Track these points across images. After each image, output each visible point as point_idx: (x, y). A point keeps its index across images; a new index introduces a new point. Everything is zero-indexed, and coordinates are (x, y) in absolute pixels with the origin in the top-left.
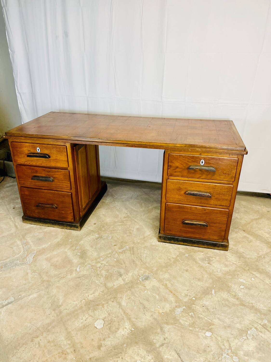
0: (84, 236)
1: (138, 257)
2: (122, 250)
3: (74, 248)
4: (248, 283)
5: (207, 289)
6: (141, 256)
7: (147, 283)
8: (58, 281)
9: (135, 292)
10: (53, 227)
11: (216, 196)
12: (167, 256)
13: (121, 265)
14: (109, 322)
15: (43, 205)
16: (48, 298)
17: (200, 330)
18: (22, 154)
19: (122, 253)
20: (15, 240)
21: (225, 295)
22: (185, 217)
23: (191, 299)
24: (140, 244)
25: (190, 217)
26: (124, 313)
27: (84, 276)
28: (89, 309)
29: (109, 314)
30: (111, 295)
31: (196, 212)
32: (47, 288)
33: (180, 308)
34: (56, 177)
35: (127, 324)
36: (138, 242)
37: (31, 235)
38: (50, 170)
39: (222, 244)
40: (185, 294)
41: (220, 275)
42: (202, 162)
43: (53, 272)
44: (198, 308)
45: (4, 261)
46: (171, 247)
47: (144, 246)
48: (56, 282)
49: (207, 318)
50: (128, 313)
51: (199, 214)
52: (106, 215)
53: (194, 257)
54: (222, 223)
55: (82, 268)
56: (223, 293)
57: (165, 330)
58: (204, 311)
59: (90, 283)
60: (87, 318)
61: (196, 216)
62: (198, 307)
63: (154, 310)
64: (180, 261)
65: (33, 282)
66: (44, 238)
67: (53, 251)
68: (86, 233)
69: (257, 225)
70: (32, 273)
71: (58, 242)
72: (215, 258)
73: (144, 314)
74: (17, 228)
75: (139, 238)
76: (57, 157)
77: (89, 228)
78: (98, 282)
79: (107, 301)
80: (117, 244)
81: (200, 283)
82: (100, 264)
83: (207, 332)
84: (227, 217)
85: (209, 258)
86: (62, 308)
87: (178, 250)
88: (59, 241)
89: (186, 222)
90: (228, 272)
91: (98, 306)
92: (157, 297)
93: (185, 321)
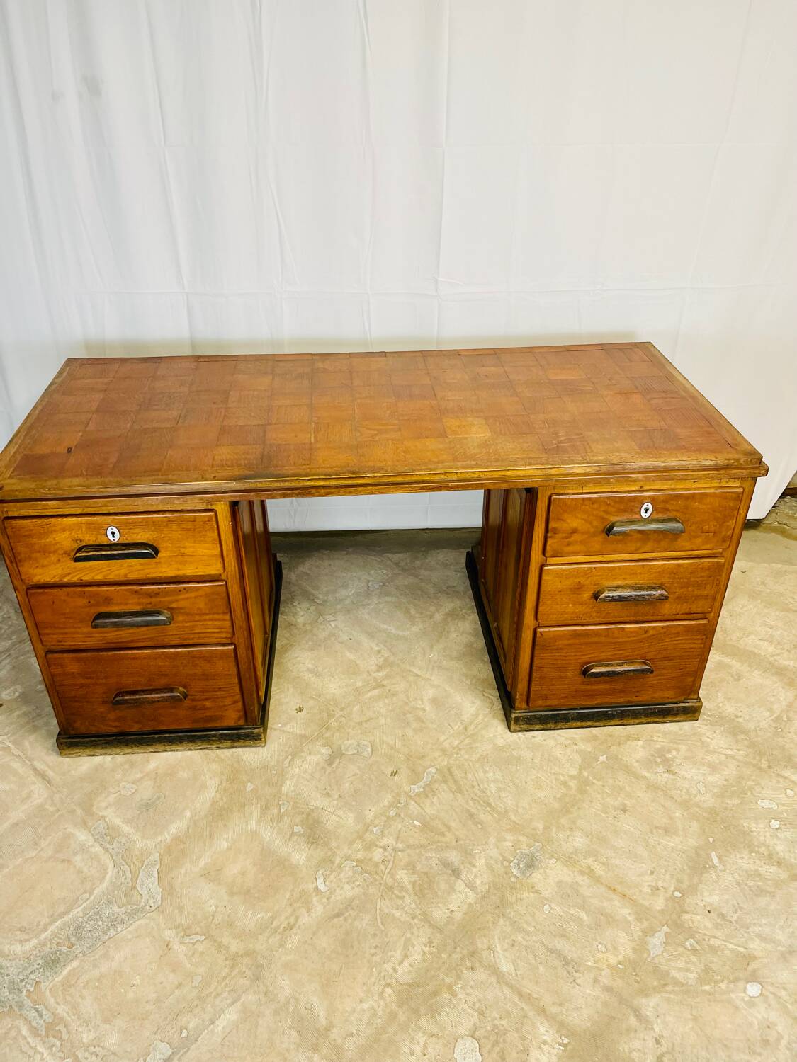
0: (287, 762)
1: (476, 798)
2: (422, 783)
3: (275, 811)
4: (785, 808)
5: (697, 853)
6: (484, 792)
7: (537, 877)
8: (281, 946)
9: (521, 919)
10: (172, 750)
11: (679, 592)
12: (554, 774)
13: (440, 838)
14: (492, 1038)
15: (137, 697)
16: (276, 1012)
17: (732, 986)
18: (51, 555)
19: (427, 796)
20: (65, 829)
21: (745, 861)
22: (589, 656)
23: (671, 897)
24: (463, 752)
25: (606, 654)
26: (520, 995)
27: (349, 904)
28: (416, 1011)
29: (481, 1013)
30: (458, 949)
31: (621, 640)
32: (256, 978)
33: (657, 935)
34: (181, 608)
35: (542, 1030)
36: (454, 748)
37: (112, 798)
38: (158, 591)
39: (685, 707)
40: (649, 886)
41: (708, 800)
42: (646, 511)
43: (249, 918)
44: (699, 921)
45: (67, 918)
46: (551, 743)
47: (478, 755)
48: (277, 951)
49: (731, 943)
50: (529, 994)
51: (632, 642)
52: (320, 669)
53: (624, 758)
55: (332, 877)
56: (738, 856)
57: (648, 1013)
58: (717, 926)
59: (380, 924)
60: (425, 1047)
61: (620, 650)
62: (699, 917)
63: (595, 962)
64: (595, 781)
65: (202, 970)
66: (159, 798)
67: (212, 836)
68: (287, 749)
69: (733, 620)
70: (183, 937)
71: (214, 803)
72: (678, 750)
73: (574, 981)
74: (49, 782)
75: (452, 731)
76: (184, 548)
77: (288, 728)
78: (402, 916)
79: (457, 972)
80: (399, 769)
81: (672, 842)
82: (381, 850)
83: (749, 986)
84: (702, 639)
85: (661, 752)
86: (336, 1034)
87: (575, 747)
88: (216, 796)
89: (596, 670)
90: (724, 785)
91: (437, 998)
92: (584, 916)
93: (684, 969)
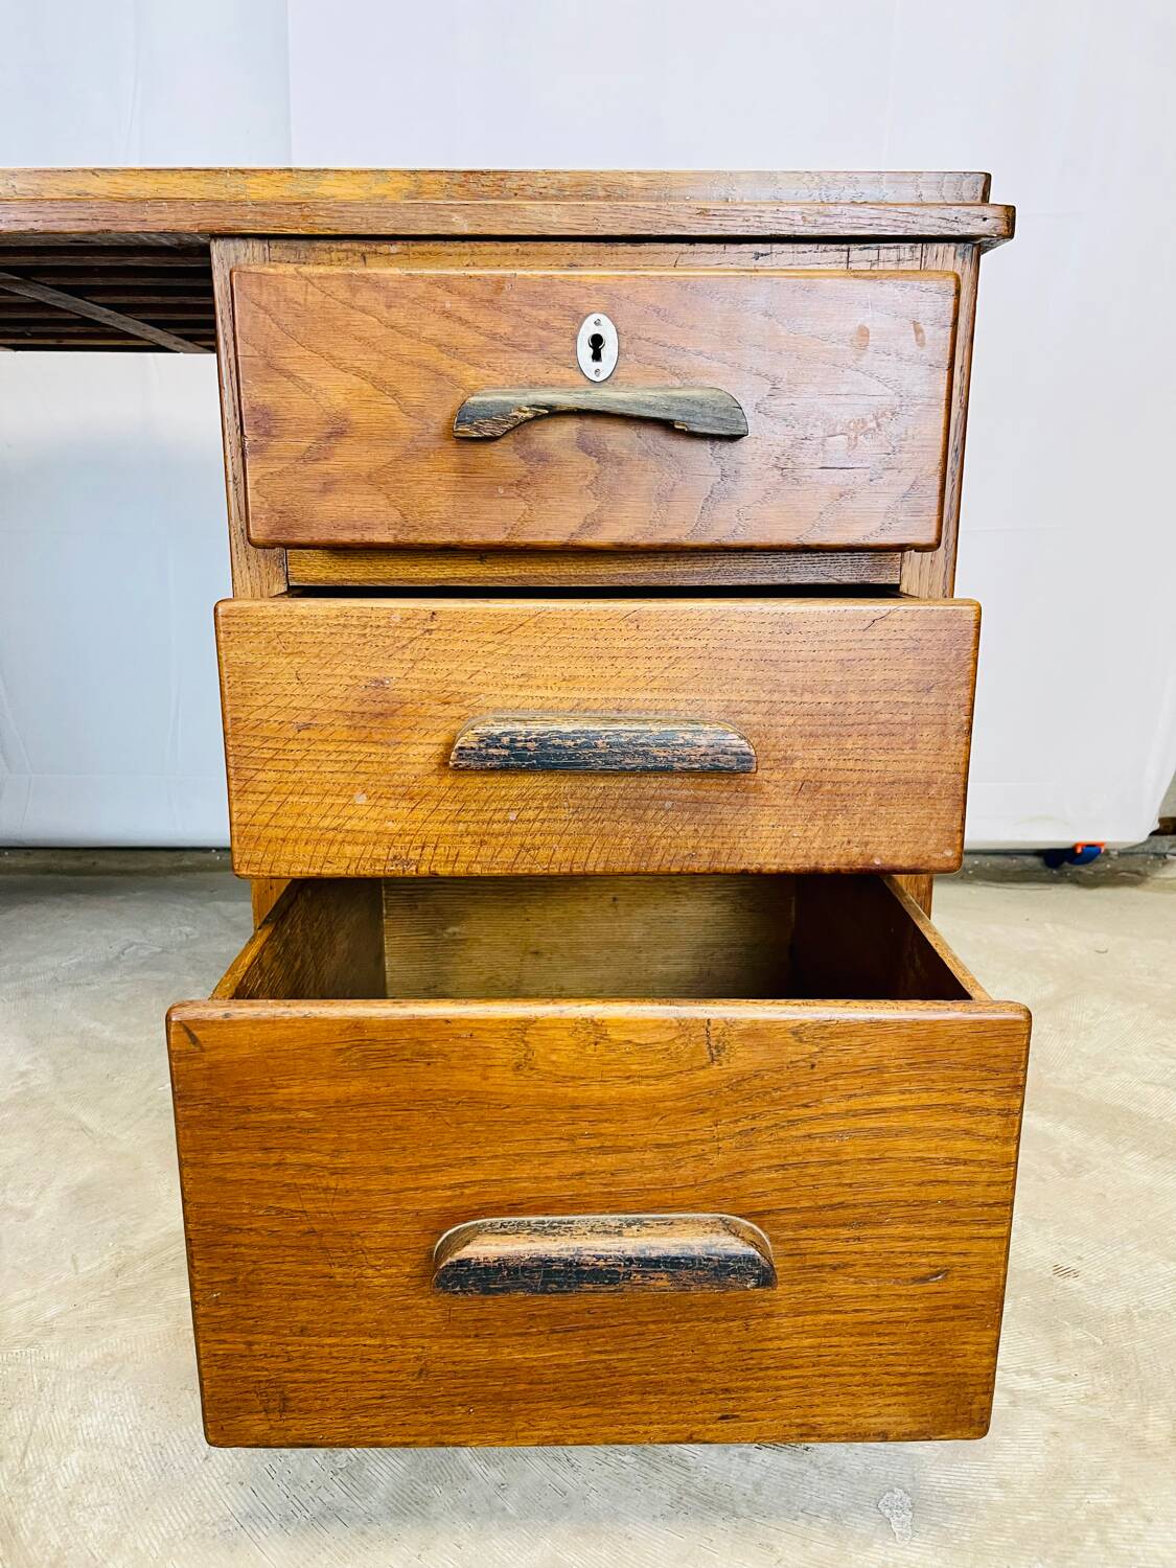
22: (458, 1177)
25: (525, 1170)
31: (596, 1092)
51: (645, 1108)
54: (950, 1203)
61: (603, 1150)
89: (486, 1248)
